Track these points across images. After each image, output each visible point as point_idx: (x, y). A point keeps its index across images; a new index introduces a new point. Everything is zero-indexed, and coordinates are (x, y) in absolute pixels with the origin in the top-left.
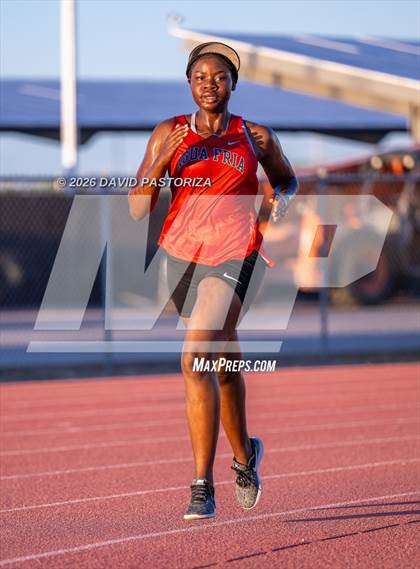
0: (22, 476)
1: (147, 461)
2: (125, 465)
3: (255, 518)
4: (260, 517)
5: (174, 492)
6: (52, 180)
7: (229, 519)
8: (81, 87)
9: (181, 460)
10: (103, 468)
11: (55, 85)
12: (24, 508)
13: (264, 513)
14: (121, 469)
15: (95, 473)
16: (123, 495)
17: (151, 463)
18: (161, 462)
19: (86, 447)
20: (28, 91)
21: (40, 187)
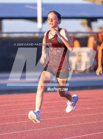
0: (28, 121)
1: (65, 116)
2: (59, 118)
3: (98, 133)
4: (100, 133)
5: (74, 125)
6: (35, 33)
7: (91, 133)
8: (43, 6)
9: (75, 116)
10: (52, 119)
11: (35, 5)
12: (29, 130)
13: (101, 132)
14: (57, 119)
15: (50, 120)
16: (58, 127)
17: (66, 117)
18: (69, 117)
19: (47, 112)
20: (27, 6)
21: (31, 35)
